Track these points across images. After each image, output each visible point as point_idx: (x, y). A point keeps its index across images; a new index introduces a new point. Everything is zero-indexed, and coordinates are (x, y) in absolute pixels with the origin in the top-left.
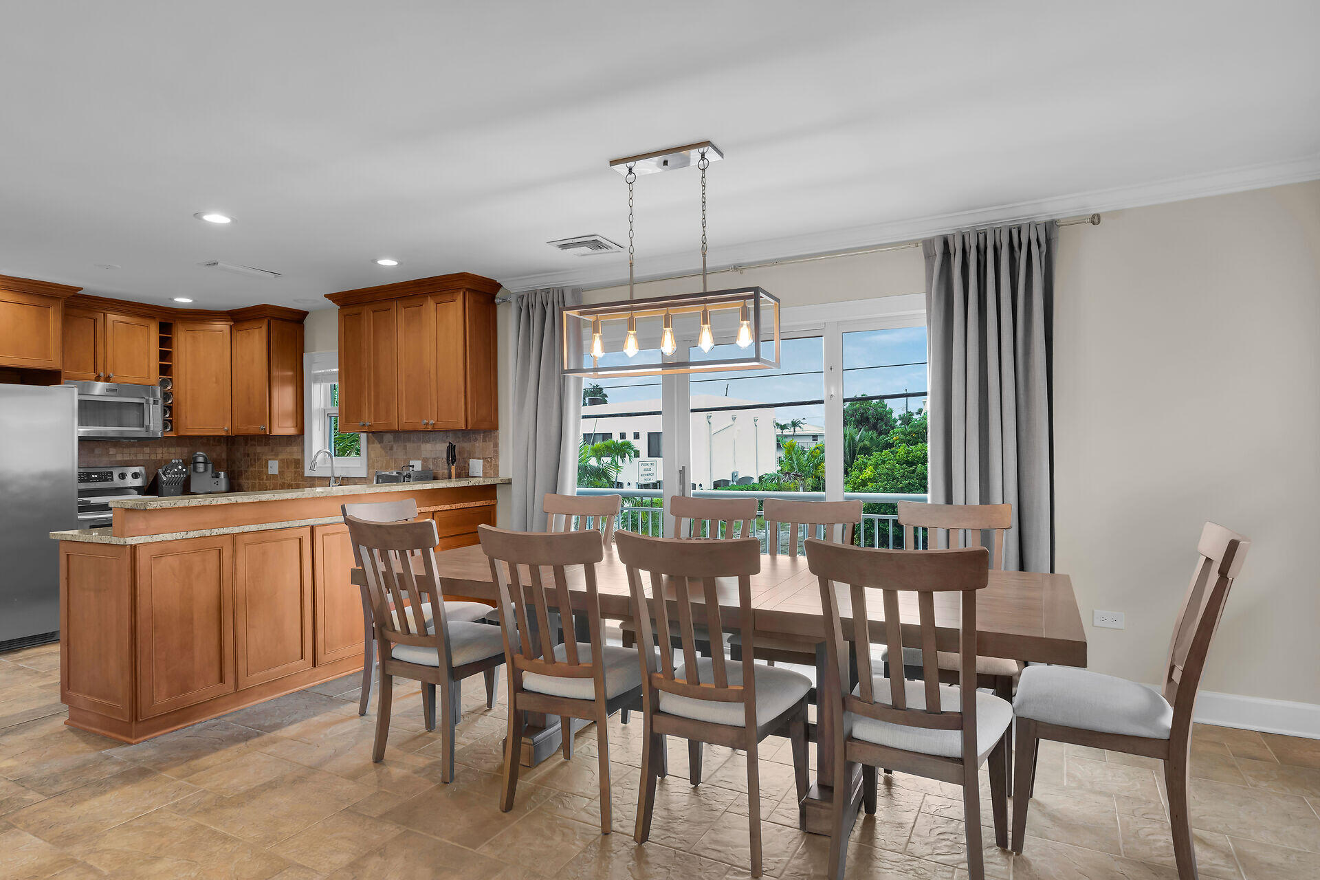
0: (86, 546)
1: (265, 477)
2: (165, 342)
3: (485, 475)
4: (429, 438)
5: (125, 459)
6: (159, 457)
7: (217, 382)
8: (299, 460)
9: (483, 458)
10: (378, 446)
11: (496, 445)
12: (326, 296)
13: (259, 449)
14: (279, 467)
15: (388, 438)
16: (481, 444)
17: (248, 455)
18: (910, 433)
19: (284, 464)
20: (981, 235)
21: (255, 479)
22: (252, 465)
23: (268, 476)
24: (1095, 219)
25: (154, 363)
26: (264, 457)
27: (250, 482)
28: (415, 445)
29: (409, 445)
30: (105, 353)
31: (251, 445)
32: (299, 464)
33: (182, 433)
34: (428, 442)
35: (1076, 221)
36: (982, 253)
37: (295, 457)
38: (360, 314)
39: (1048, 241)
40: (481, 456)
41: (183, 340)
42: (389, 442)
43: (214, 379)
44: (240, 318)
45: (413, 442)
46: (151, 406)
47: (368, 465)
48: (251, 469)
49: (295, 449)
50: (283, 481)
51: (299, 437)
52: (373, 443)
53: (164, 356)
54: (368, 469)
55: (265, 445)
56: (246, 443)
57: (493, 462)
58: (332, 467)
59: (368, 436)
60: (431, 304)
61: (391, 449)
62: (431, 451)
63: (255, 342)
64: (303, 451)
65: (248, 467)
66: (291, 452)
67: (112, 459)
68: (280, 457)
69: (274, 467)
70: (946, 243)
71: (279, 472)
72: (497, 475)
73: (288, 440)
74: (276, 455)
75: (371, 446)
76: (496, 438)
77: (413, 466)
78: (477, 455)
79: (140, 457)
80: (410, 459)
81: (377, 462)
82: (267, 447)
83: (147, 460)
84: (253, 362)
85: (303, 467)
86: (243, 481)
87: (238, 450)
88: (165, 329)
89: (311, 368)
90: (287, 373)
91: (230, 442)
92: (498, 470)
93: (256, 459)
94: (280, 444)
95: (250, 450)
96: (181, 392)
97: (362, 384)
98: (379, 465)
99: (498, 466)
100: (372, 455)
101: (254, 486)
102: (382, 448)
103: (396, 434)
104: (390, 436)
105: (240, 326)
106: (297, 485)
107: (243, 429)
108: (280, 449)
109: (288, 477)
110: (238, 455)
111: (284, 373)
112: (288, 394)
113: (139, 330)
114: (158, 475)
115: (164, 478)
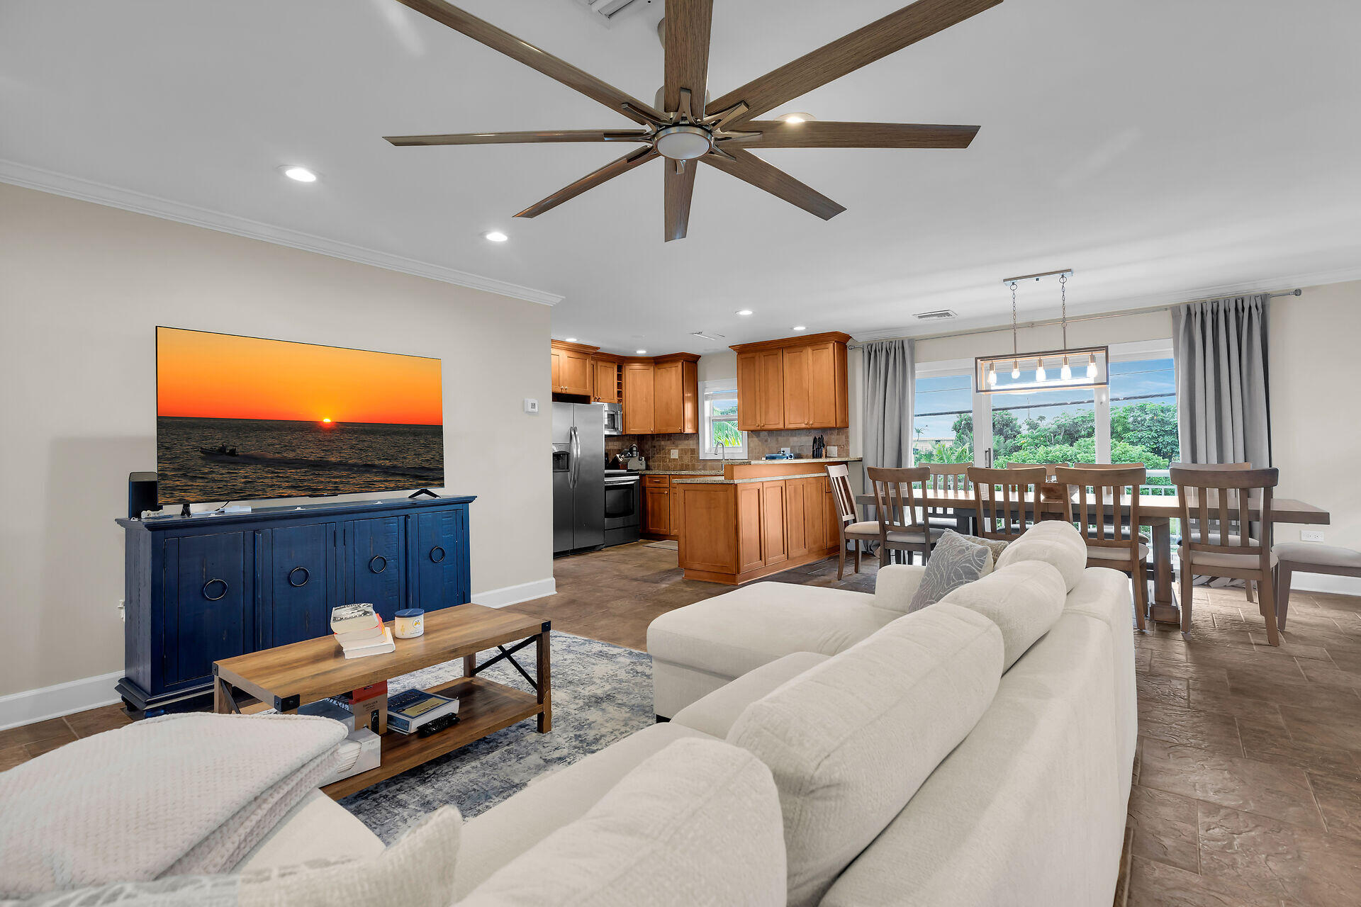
0: (699, 485)
1: (668, 461)
2: (619, 377)
3: (839, 456)
4: (800, 434)
7: (646, 401)
8: (694, 449)
9: (838, 445)
10: (755, 439)
11: (847, 437)
12: (730, 347)
13: (663, 443)
14: (679, 454)
15: (763, 434)
16: (836, 437)
17: (654, 447)
18: (1037, 437)
19: (683, 452)
20: (1226, 300)
21: (660, 462)
22: (657, 453)
23: (671, 460)
24: (1298, 292)
25: (616, 390)
26: (667, 448)
27: (656, 463)
28: (785, 438)
29: (780, 438)
31: (657, 440)
32: (694, 452)
33: (629, 433)
34: (799, 436)
35: (1284, 294)
36: (1215, 314)
37: (692, 447)
38: (754, 357)
39: (1263, 306)
40: (836, 444)
41: (628, 375)
42: (764, 436)
43: (644, 399)
44: (658, 361)
45: (784, 436)
46: (618, 416)
47: (748, 451)
48: (657, 455)
49: (691, 442)
50: (682, 463)
51: (696, 434)
52: (753, 437)
53: (619, 385)
54: (748, 453)
55: (668, 440)
56: (653, 439)
57: (846, 447)
58: (723, 453)
59: (747, 433)
60: (810, 350)
61: (766, 441)
62: (800, 442)
63: (673, 377)
64: (698, 444)
65: (654, 454)
66: (691, 444)
68: (680, 448)
69: (675, 454)
70: (1189, 309)
71: (679, 457)
72: (848, 455)
73: (688, 436)
74: (677, 446)
75: (750, 439)
76: (847, 432)
77: (784, 452)
78: (833, 443)
80: (781, 447)
81: (754, 449)
82: (669, 442)
84: (671, 388)
85: (698, 453)
86: (651, 463)
87: (646, 444)
88: (620, 369)
89: (704, 391)
90: (689, 395)
91: (641, 438)
92: (849, 453)
93: (661, 449)
94: (680, 439)
95: (657, 444)
96: (627, 408)
97: (755, 401)
98: (757, 451)
99: (848, 450)
100: (752, 445)
101: (659, 466)
102: (760, 441)
103: (771, 431)
104: (766, 433)
105: (660, 366)
106: (694, 465)
107: (664, 430)
108: (680, 442)
109: (687, 460)
110: (647, 447)
111: (688, 395)
112: (689, 407)
113: (610, 370)
114: (616, 457)
115: (621, 460)
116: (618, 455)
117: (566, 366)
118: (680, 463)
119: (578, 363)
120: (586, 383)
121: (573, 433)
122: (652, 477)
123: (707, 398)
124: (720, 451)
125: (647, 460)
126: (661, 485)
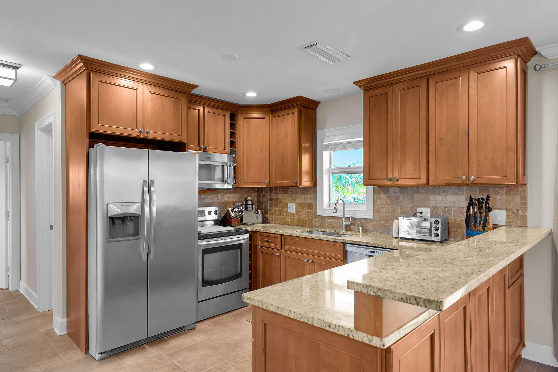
1: (285, 214)
2: (233, 126)
3: (508, 223)
4: (439, 191)
5: (209, 201)
6: (225, 200)
7: (261, 152)
8: (312, 204)
9: (506, 209)
10: (383, 196)
11: (524, 198)
12: (354, 83)
13: (280, 196)
14: (296, 208)
15: (394, 190)
16: (503, 197)
17: (272, 199)
19: (300, 206)
21: (278, 215)
22: (275, 206)
23: (287, 213)
25: (228, 140)
26: (284, 201)
27: (274, 216)
28: (423, 196)
29: (416, 196)
30: (204, 132)
31: (275, 193)
32: (312, 207)
33: (242, 185)
34: (439, 194)
37: (309, 202)
38: (385, 93)
40: (504, 207)
41: (242, 124)
42: (395, 193)
43: (260, 150)
44: (275, 109)
45: (421, 193)
46: (228, 167)
47: (374, 210)
48: (275, 208)
49: (309, 196)
50: (299, 217)
51: (312, 188)
52: (379, 193)
53: (232, 135)
54: (374, 213)
55: (286, 193)
56: (271, 192)
57: (521, 213)
58: (344, 210)
59: (374, 189)
61: (397, 198)
62: (441, 201)
63: (288, 125)
64: (316, 198)
65: (272, 207)
66: (308, 198)
67: (203, 202)
68: (297, 201)
69: (292, 208)
71: (296, 211)
73: (305, 190)
74: (294, 200)
75: (376, 196)
76: (525, 191)
77: (421, 213)
78: (499, 206)
79: (216, 200)
80: (418, 207)
81: (383, 207)
82: (286, 195)
83: (219, 202)
84: (287, 137)
85: (316, 209)
86: (268, 216)
87: (265, 196)
88: (233, 117)
89: (323, 141)
90: (307, 145)
91: (260, 190)
92: (526, 221)
93: (279, 202)
94: (297, 193)
95: (274, 196)
96: (241, 159)
97: (387, 149)
98: (385, 210)
99: (525, 216)
100: (378, 202)
101: (276, 220)
102: (389, 198)
103: (404, 188)
104: (397, 190)
105: (276, 114)
106: (311, 221)
107: (279, 182)
108: (297, 196)
109: (304, 215)
110: (265, 199)
111: (305, 145)
112: (306, 159)
113: (220, 118)
114: (228, 212)
115: (233, 214)
116: (230, 210)
117: (148, 104)
118: (296, 218)
119: (168, 103)
120: (178, 127)
121: (146, 189)
122: (265, 235)
123: (326, 148)
124: (340, 208)
125: (263, 214)
126: (272, 245)
